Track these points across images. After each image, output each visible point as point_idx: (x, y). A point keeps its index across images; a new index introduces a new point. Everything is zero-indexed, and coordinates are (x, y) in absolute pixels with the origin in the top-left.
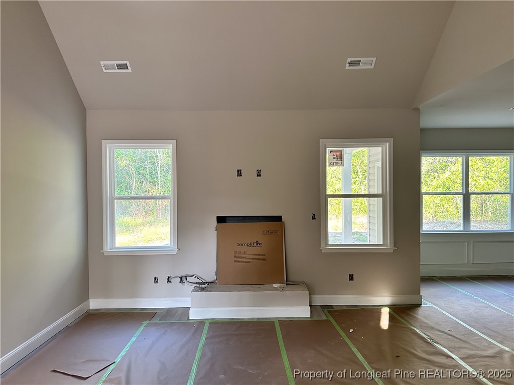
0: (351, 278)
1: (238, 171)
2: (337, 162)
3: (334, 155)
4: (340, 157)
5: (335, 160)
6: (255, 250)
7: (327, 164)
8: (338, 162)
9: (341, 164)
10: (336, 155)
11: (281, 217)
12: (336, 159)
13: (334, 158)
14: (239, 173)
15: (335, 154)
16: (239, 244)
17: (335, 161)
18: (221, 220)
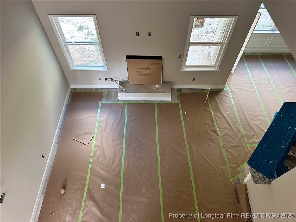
1: (137, 33)
3: (199, 21)
4: (202, 23)
6: (147, 71)
7: (193, 27)
8: (200, 25)
9: (202, 27)
10: (200, 21)
11: (161, 56)
12: (199, 23)
13: (198, 23)
14: (138, 34)
16: (139, 69)
18: (128, 57)
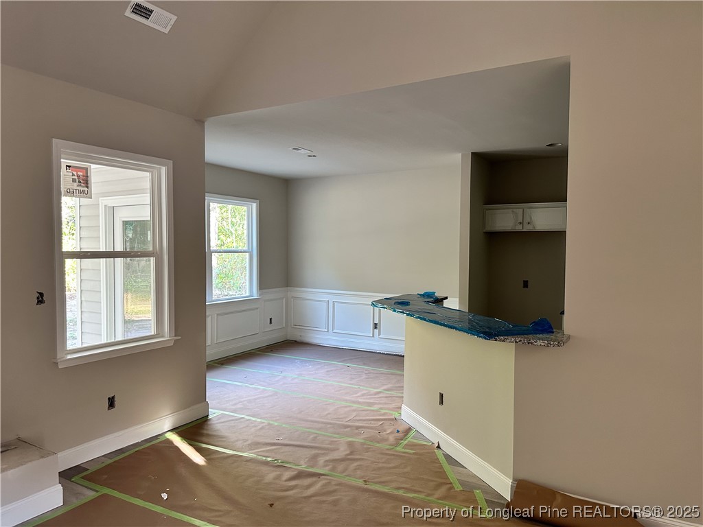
0: (111, 403)
2: (78, 188)
4: (85, 181)
5: (75, 184)
8: (82, 189)
9: (88, 195)
10: (78, 176)
13: (74, 181)
15: (75, 173)
17: (75, 186)
